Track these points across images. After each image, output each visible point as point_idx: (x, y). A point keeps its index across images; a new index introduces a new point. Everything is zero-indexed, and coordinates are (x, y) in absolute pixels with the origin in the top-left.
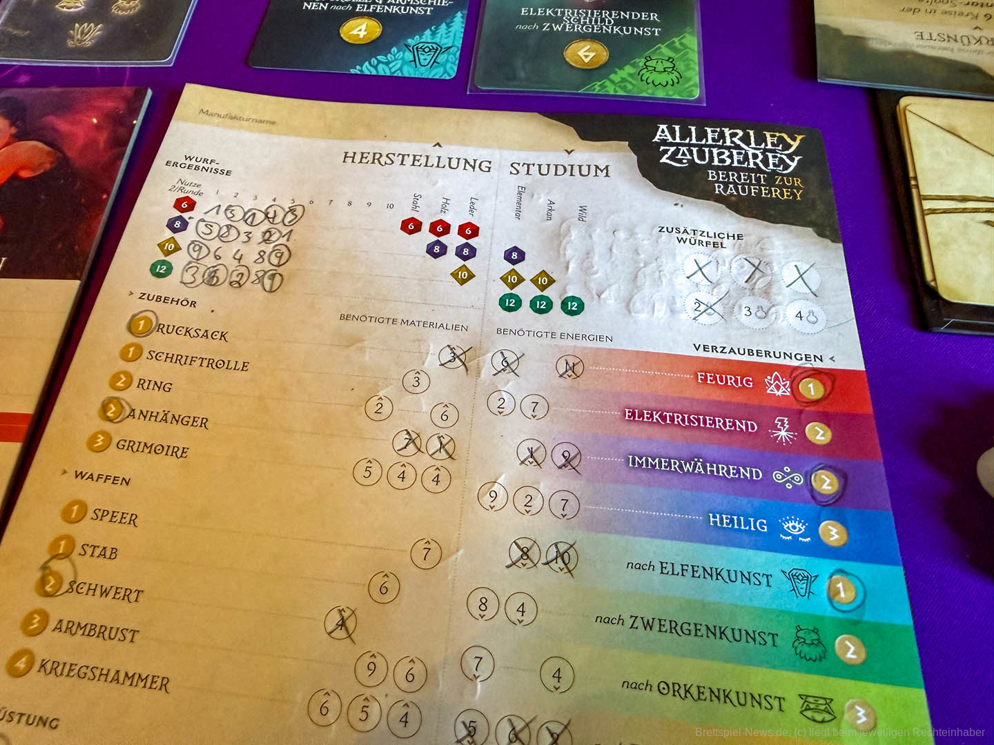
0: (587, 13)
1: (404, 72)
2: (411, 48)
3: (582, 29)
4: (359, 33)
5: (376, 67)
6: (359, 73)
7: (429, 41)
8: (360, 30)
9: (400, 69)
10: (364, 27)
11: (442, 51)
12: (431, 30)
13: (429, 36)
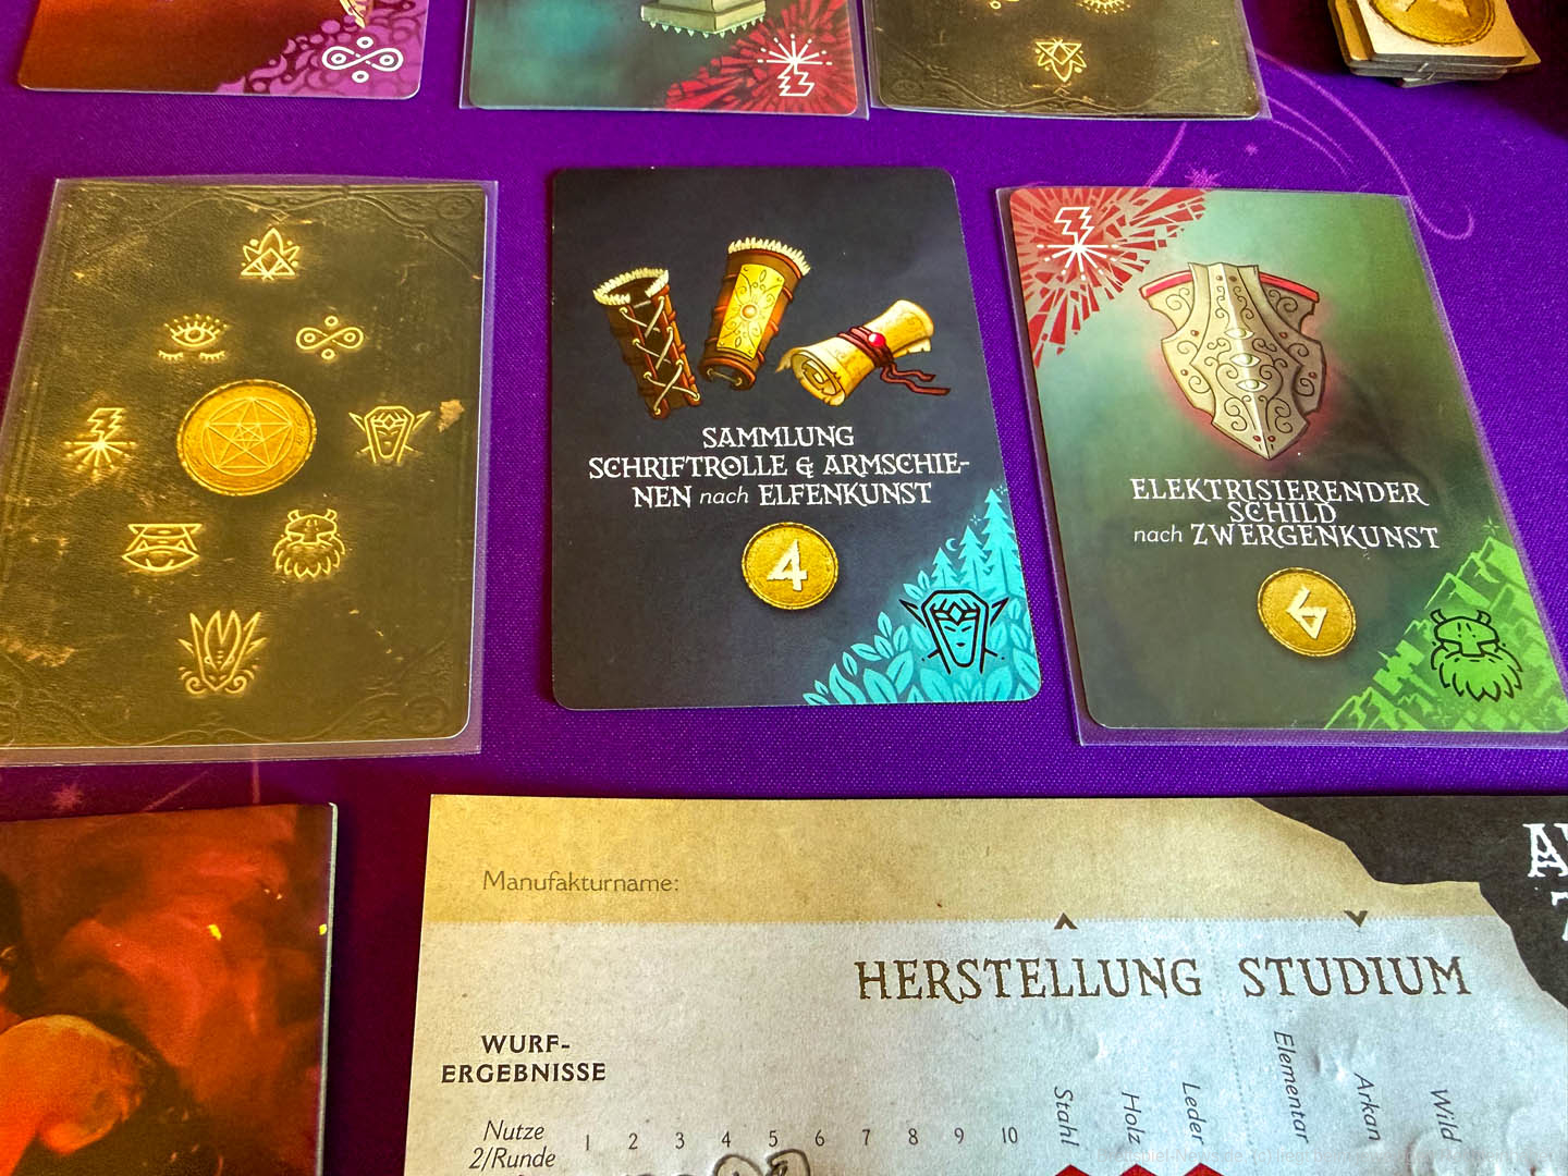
0: (1272, 488)
1: (929, 689)
2: (919, 613)
3: (1275, 536)
4: (788, 574)
5: (858, 681)
6: (826, 703)
7: (953, 585)
8: (788, 567)
9: (915, 681)
10: (792, 555)
11: (992, 612)
12: (945, 550)
13: (949, 572)
